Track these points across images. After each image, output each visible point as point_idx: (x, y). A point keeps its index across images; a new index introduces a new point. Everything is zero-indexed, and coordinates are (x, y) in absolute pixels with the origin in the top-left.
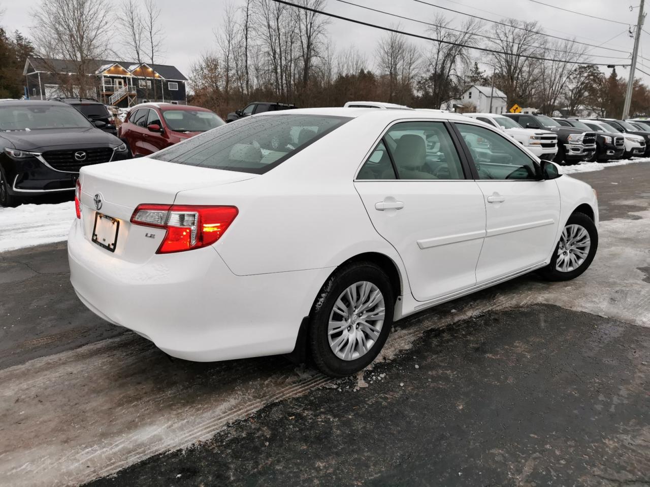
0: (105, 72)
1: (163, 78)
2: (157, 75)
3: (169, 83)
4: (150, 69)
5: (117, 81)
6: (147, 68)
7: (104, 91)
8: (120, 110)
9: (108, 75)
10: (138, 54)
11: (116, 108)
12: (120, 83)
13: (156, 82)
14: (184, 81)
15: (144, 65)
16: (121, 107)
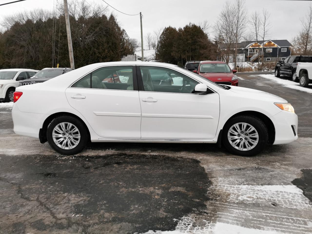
0: (250, 46)
1: (279, 47)
2: (276, 45)
3: (282, 49)
4: (273, 43)
5: (255, 50)
6: (271, 42)
7: (248, 56)
8: (254, 64)
9: (251, 48)
10: (257, 37)
11: (252, 63)
12: (257, 51)
13: (275, 50)
14: (290, 47)
15: (270, 41)
16: (255, 62)
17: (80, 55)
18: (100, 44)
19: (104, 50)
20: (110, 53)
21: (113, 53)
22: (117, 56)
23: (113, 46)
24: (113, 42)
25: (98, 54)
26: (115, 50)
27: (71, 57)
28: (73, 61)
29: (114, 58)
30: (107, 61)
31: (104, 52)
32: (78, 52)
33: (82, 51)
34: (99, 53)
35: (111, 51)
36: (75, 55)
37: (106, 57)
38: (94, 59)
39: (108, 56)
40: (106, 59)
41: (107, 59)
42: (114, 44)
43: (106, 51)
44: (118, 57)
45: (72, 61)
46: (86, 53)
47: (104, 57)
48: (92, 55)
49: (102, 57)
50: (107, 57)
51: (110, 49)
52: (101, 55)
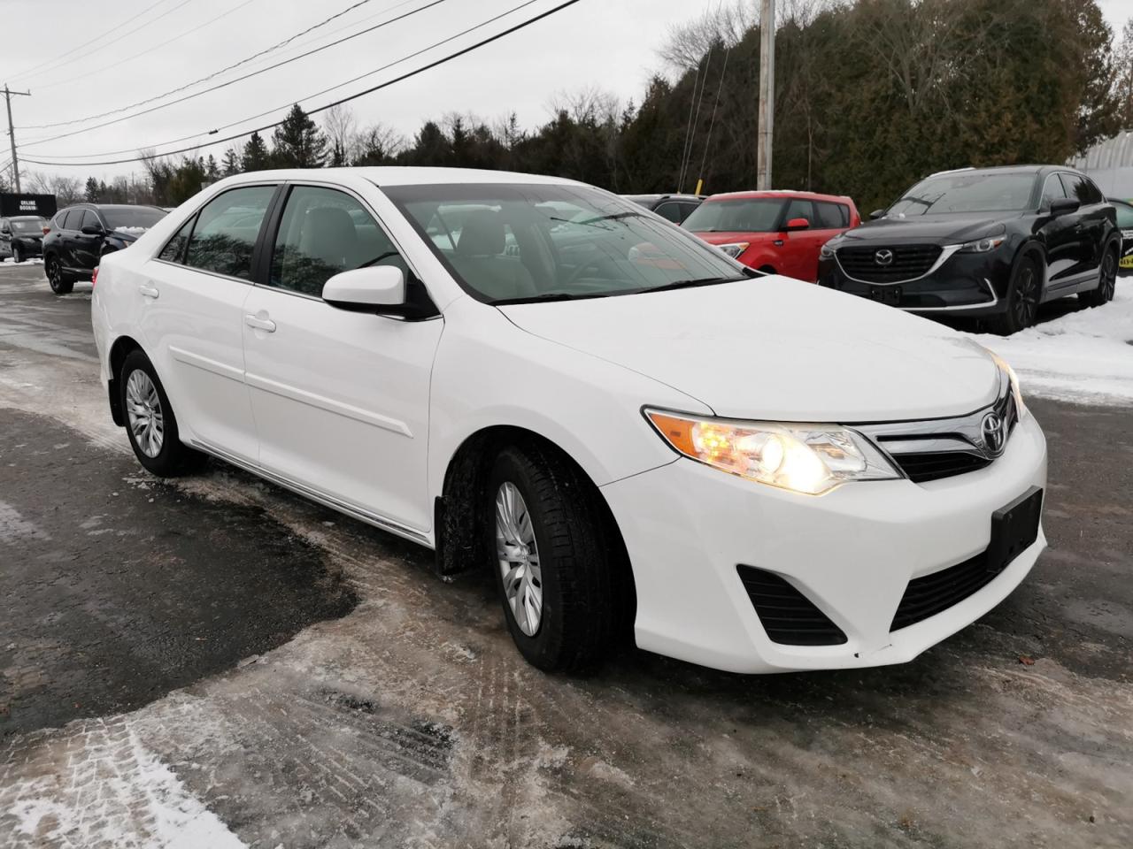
17: (896, 141)
18: (985, 93)
19: (998, 116)
20: (1025, 126)
21: (1036, 127)
22: (1056, 138)
23: (1043, 97)
24: (1046, 80)
25: (966, 136)
26: (1051, 114)
27: (763, 154)
28: (765, 169)
29: (1039, 145)
30: (1005, 163)
31: (997, 125)
32: (892, 129)
33: (907, 128)
34: (975, 129)
35: (1029, 118)
36: (880, 145)
37: (1003, 143)
38: (948, 155)
39: (1013, 140)
40: (999, 152)
41: (1007, 152)
42: (1049, 88)
43: (1008, 117)
44: (1061, 144)
45: (762, 169)
46: (920, 132)
47: (993, 145)
48: (942, 140)
49: (982, 145)
50: (1006, 146)
51: (1026, 111)
52: (982, 138)
